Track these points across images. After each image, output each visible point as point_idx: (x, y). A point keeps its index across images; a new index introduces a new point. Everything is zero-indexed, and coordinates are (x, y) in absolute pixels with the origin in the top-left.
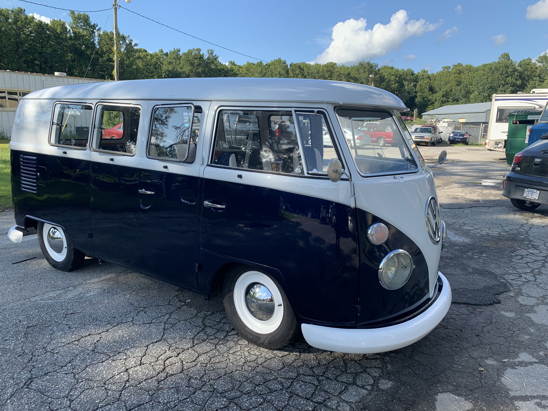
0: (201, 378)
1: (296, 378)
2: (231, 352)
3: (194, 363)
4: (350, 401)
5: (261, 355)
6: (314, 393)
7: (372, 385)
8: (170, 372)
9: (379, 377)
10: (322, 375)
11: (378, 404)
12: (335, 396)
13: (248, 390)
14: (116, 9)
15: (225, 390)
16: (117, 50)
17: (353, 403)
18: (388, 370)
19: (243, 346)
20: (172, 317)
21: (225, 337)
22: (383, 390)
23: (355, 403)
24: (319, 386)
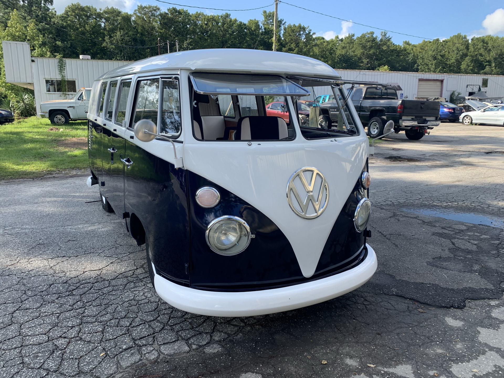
0: (86, 302)
1: (149, 322)
2: (132, 290)
3: (97, 291)
4: (164, 352)
5: (150, 298)
6: (146, 337)
7: (200, 346)
8: (74, 293)
9: (217, 341)
10: (172, 326)
11: (184, 362)
12: (158, 344)
13: (103, 320)
14: (277, 4)
15: (88, 315)
16: (275, 40)
17: (164, 355)
18: (233, 338)
19: (147, 288)
20: (129, 256)
21: (143, 278)
22: (204, 352)
23: (166, 355)
24: (157, 333)
